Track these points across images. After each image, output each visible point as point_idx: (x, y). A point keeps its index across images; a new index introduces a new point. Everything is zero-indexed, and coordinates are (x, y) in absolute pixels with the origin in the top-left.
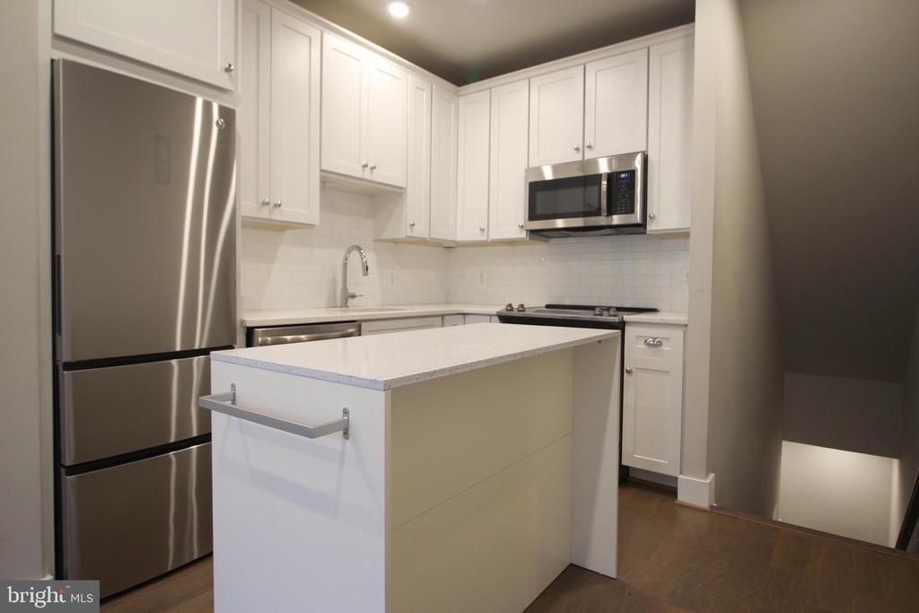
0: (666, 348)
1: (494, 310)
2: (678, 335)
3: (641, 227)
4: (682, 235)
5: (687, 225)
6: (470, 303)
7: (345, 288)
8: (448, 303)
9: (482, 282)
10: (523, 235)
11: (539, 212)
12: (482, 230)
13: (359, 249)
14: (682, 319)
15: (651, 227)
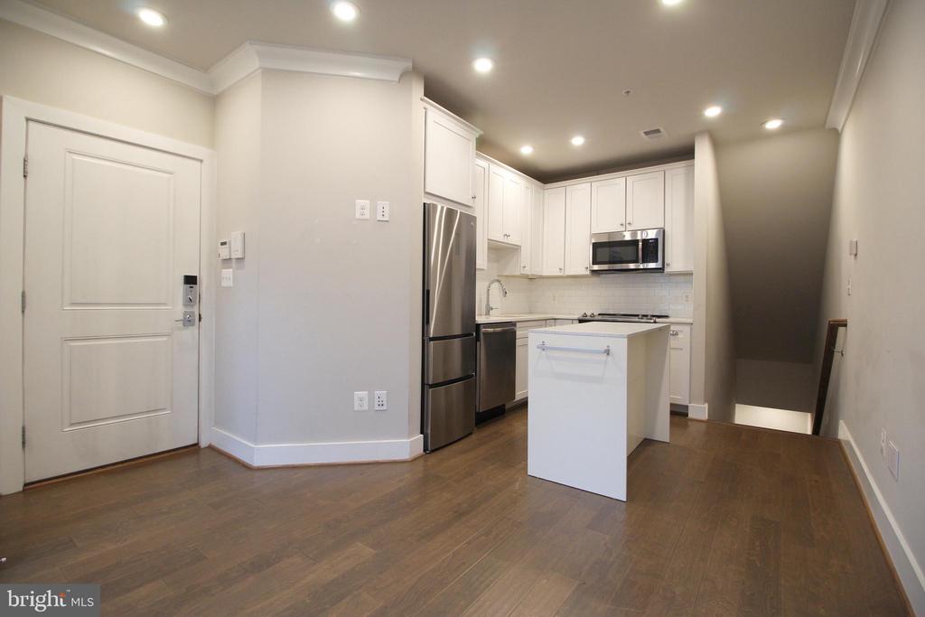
0: (680, 336)
1: (576, 317)
2: (687, 328)
3: (661, 270)
4: (688, 275)
5: (690, 268)
6: (548, 313)
7: (488, 304)
8: (531, 313)
9: (554, 300)
10: (588, 273)
11: (598, 260)
12: (561, 269)
13: (499, 281)
14: (690, 321)
15: (667, 270)
